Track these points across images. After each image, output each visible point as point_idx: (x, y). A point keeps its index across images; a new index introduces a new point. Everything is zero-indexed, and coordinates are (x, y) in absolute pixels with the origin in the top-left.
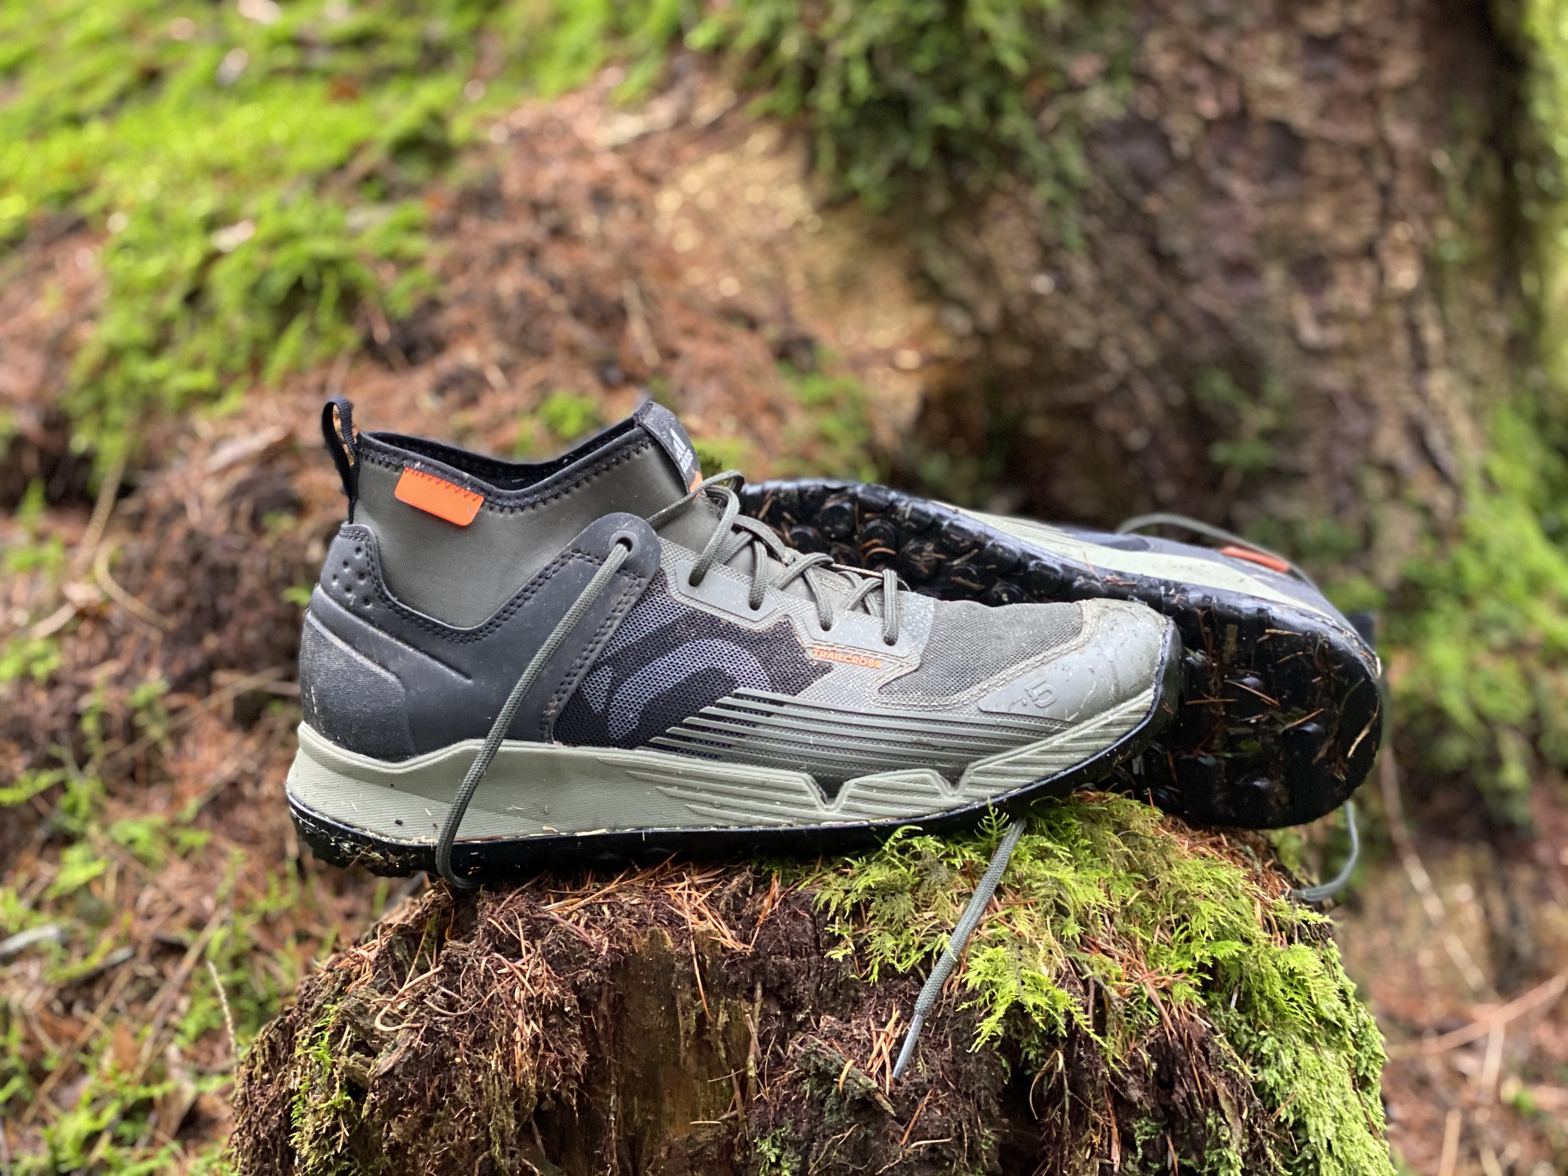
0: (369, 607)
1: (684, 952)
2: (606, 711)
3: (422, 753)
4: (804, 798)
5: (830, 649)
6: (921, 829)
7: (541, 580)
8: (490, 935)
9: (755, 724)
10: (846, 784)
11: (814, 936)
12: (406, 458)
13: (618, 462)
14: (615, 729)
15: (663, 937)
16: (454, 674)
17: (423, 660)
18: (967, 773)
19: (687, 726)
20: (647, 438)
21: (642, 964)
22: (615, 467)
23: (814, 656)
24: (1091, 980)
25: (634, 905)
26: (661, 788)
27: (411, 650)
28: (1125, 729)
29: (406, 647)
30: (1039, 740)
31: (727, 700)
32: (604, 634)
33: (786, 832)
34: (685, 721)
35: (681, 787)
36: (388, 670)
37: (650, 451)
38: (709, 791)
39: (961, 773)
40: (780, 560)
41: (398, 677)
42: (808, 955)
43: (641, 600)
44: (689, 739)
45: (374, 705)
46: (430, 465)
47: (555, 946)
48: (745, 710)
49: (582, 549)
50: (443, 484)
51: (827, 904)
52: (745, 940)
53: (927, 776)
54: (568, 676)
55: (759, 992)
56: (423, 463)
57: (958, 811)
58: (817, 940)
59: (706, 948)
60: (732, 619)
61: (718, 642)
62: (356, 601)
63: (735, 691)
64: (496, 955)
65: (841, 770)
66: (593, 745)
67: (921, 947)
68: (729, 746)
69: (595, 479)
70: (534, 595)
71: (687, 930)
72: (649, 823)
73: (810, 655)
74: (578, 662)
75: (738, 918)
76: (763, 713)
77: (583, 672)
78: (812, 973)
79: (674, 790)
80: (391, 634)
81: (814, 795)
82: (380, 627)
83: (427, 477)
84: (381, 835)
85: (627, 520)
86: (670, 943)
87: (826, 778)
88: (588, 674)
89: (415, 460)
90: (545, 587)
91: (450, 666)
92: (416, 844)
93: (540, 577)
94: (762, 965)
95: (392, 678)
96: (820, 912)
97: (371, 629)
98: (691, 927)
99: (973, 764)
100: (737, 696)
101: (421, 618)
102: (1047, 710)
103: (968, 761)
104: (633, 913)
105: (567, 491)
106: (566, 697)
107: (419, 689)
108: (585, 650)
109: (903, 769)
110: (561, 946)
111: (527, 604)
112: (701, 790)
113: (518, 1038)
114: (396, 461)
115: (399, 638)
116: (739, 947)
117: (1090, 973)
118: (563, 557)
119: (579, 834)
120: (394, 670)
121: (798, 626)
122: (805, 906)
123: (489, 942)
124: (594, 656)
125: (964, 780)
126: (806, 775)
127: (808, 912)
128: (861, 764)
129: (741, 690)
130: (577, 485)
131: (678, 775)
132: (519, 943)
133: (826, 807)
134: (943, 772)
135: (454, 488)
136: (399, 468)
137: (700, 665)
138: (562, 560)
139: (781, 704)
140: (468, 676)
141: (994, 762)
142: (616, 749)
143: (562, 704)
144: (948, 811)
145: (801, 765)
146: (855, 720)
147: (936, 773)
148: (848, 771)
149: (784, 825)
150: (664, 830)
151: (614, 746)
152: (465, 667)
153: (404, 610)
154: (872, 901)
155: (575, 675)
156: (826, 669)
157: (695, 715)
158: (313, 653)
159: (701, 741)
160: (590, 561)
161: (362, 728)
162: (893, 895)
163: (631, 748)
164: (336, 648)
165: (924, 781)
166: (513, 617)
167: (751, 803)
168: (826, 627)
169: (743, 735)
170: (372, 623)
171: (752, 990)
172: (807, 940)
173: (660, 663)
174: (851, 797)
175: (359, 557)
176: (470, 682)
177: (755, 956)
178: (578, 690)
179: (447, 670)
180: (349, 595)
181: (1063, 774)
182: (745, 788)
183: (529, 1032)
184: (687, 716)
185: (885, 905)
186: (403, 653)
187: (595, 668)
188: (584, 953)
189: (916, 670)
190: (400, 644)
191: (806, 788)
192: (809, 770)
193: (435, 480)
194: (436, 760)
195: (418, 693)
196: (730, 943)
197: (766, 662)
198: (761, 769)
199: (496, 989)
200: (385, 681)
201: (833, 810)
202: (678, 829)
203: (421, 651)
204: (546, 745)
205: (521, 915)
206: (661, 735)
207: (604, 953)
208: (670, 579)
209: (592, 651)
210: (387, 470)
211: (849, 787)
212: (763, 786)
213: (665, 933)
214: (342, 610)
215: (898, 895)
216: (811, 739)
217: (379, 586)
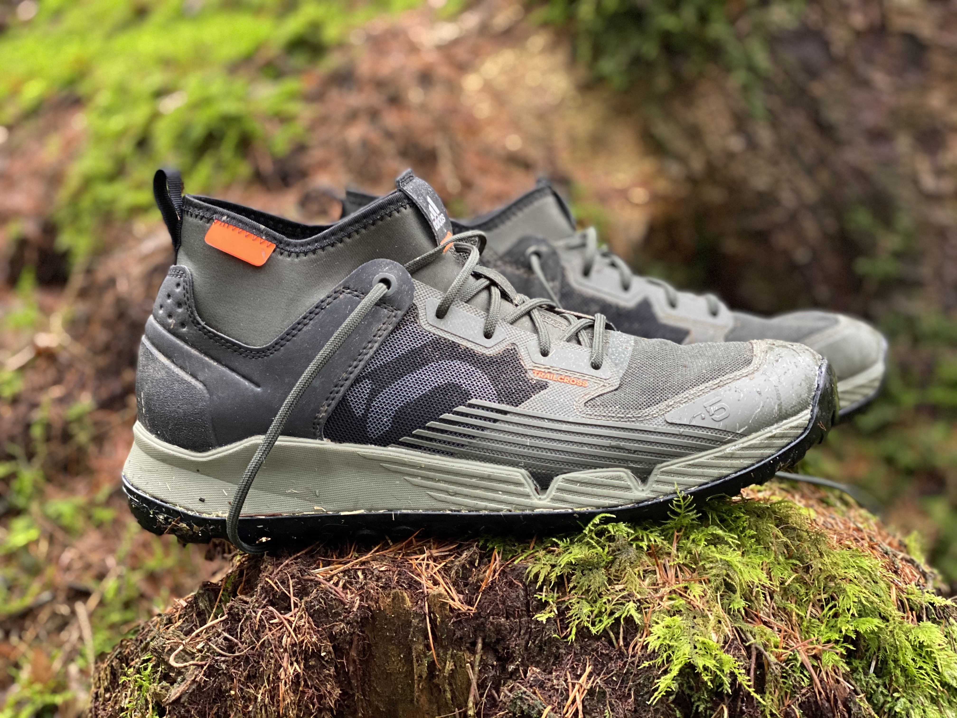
0: (185, 330)
1: (419, 611)
2: (365, 415)
3: (221, 445)
4: (521, 489)
5: (547, 371)
6: (614, 516)
7: (317, 310)
8: (266, 592)
9: (483, 429)
10: (555, 479)
11: (525, 601)
12: (216, 212)
13: (382, 219)
14: (373, 429)
15: (403, 599)
16: (247, 383)
17: (224, 372)
18: (655, 472)
19: (430, 429)
20: (406, 201)
21: (386, 619)
22: (380, 223)
23: (533, 376)
24: (753, 646)
25: (382, 571)
26: (407, 478)
27: (215, 364)
28: (786, 441)
29: (211, 362)
30: (714, 448)
31: (461, 409)
32: (366, 354)
33: (505, 516)
34: (428, 424)
35: (424, 478)
36: (197, 379)
37: (408, 211)
38: (446, 482)
39: (649, 472)
40: (511, 301)
41: (205, 385)
42: (520, 617)
43: (397, 328)
44: (431, 440)
45: (185, 407)
46: (234, 218)
47: (316, 603)
48: (476, 417)
49: (351, 286)
50: (245, 233)
51: (537, 576)
52: (470, 603)
53: (622, 474)
54: (336, 387)
55: (480, 646)
56: (228, 216)
57: (646, 503)
58: (528, 604)
59: (437, 609)
60: (470, 345)
61: (457, 363)
62: (175, 325)
63: (469, 402)
64: (271, 608)
65: (551, 468)
66: (355, 442)
67: (612, 613)
68: (463, 445)
69: (363, 231)
70: (311, 322)
71: (423, 593)
72: (398, 506)
73: (530, 375)
74: (345, 375)
75: (466, 585)
76: (490, 419)
77: (348, 383)
78: (522, 632)
79: (418, 480)
80: (200, 351)
81: (529, 486)
82: (193, 346)
83: (231, 227)
84: (188, 509)
85: (388, 264)
86: (408, 603)
87: (539, 473)
88: (352, 386)
89: (223, 214)
90: (320, 316)
91: (244, 377)
92: (215, 517)
93: (316, 308)
94: (482, 623)
95: (199, 386)
96: (530, 582)
97: (186, 347)
98: (426, 590)
99: (659, 466)
100: (471, 406)
101: (222, 338)
102: (721, 423)
103: (655, 464)
104: (381, 578)
105: (341, 241)
106: (334, 403)
107: (220, 395)
108: (350, 366)
109: (602, 468)
110: (321, 603)
111: (305, 329)
112: (439, 481)
113: (282, 677)
114: (208, 215)
115: (206, 354)
116: (465, 608)
117: (753, 641)
118: (335, 292)
119: (342, 514)
120: (202, 379)
121: (522, 353)
122: (519, 577)
123: (265, 597)
124: (357, 371)
125: (652, 478)
126: (523, 471)
127: (521, 582)
128: (568, 463)
129: (473, 401)
130: (349, 236)
131: (421, 468)
132: (290, 598)
133: (539, 497)
134: (635, 471)
135: (253, 237)
136: (210, 220)
137: (441, 381)
138: (334, 295)
139: (505, 413)
140: (258, 385)
141: (676, 465)
142: (373, 446)
143: (330, 409)
144: (638, 503)
145: (519, 463)
146: (564, 427)
147: (629, 472)
148: (557, 468)
149: (504, 510)
150: (409, 512)
151: (371, 443)
152: (256, 378)
153: (210, 332)
154: (573, 574)
155: (341, 386)
156: (543, 386)
157: (435, 420)
158: (144, 366)
159: (440, 441)
160: (358, 296)
161: (176, 424)
162: (590, 570)
163: (385, 446)
164: (160, 362)
165: (619, 478)
166: (295, 338)
167: (478, 492)
168: (545, 354)
169: (474, 437)
170: (186, 342)
171: (474, 644)
172: (519, 605)
173: (410, 379)
174: (559, 489)
175: (178, 290)
176: (259, 390)
177: (477, 616)
178: (344, 398)
179: (242, 380)
180: (170, 321)
181: (734, 475)
182: (474, 480)
183: (292, 671)
184: (429, 421)
185: (583, 578)
186: (209, 366)
187: (357, 380)
188: (339, 610)
189: (616, 390)
190: (207, 359)
191: (523, 481)
192: (525, 467)
193: (238, 230)
194: (231, 451)
195: (219, 398)
196: (457, 605)
197: (493, 379)
198: (487, 465)
199: (267, 636)
200: (195, 387)
201: (545, 499)
202: (421, 511)
203: (223, 365)
204: (318, 441)
205: (293, 577)
206: (409, 436)
207: (355, 610)
208: (421, 312)
209: (355, 367)
210: (201, 222)
211: (558, 481)
212: (489, 478)
213: (405, 594)
214: (165, 332)
215: (595, 570)
216: (528, 441)
217: (192, 313)
